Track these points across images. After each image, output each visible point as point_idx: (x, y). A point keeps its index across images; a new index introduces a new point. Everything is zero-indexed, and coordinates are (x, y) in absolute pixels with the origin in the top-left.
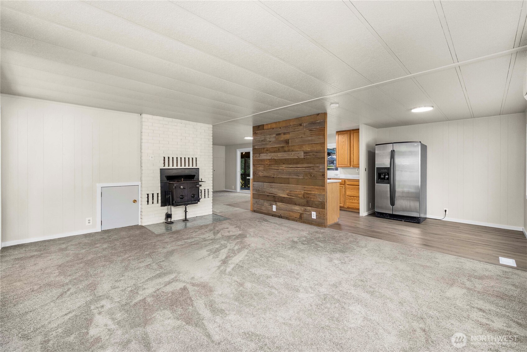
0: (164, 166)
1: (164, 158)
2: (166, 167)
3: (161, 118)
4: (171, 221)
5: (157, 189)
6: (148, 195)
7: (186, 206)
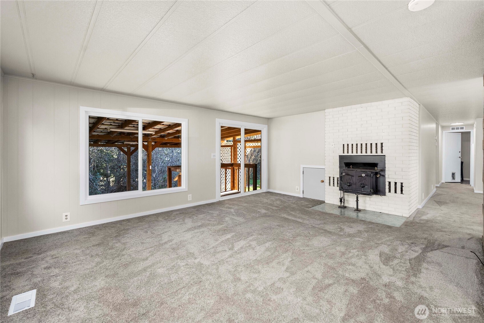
0: (344, 153)
1: (344, 145)
2: (346, 154)
3: (340, 108)
4: (344, 206)
5: (336, 173)
6: (330, 177)
7: (357, 195)
